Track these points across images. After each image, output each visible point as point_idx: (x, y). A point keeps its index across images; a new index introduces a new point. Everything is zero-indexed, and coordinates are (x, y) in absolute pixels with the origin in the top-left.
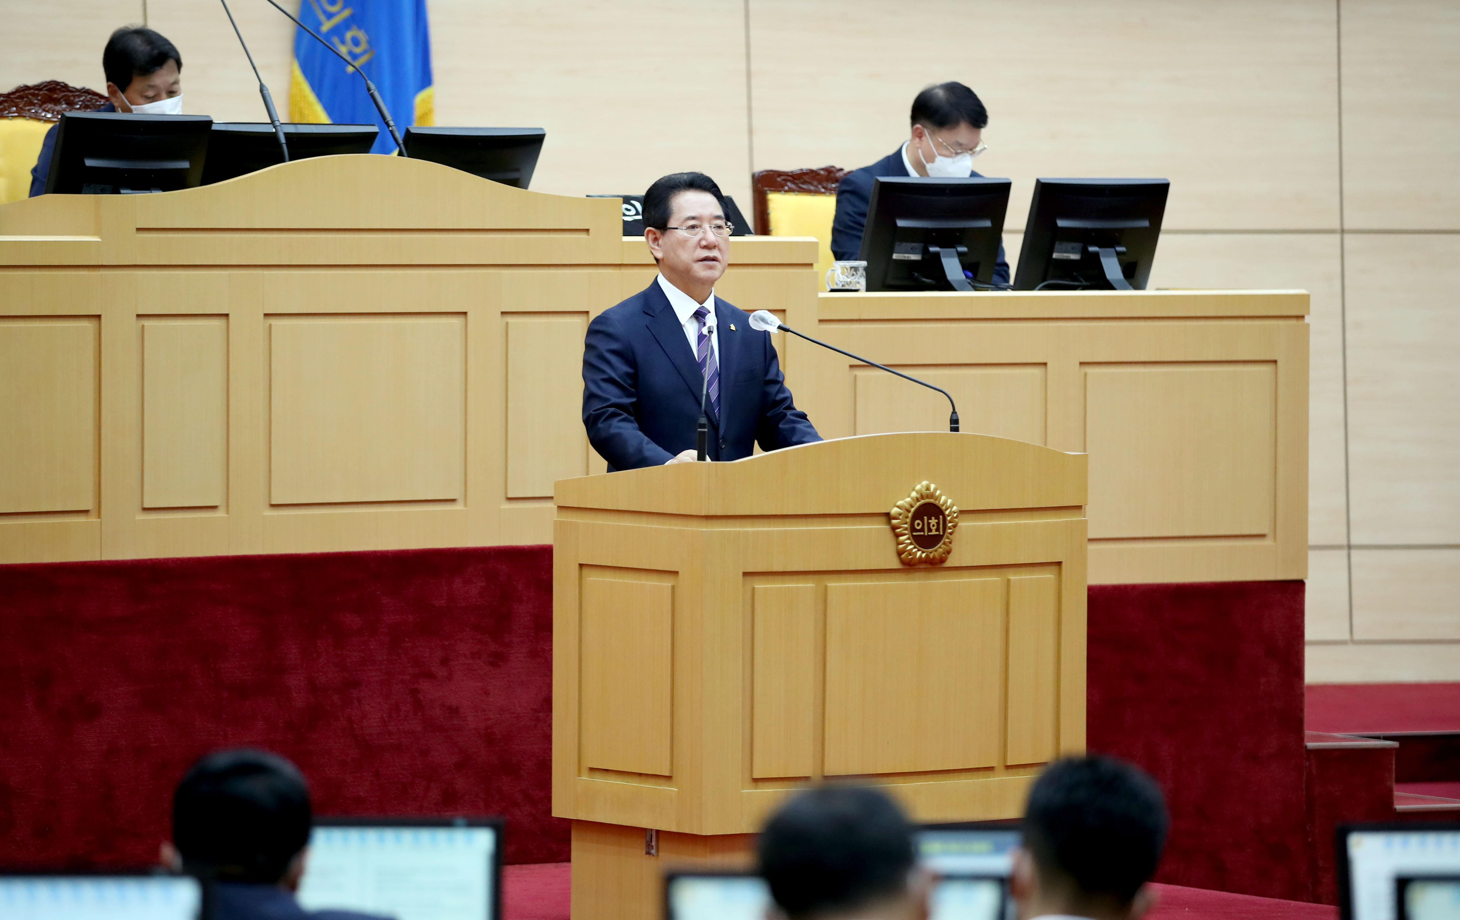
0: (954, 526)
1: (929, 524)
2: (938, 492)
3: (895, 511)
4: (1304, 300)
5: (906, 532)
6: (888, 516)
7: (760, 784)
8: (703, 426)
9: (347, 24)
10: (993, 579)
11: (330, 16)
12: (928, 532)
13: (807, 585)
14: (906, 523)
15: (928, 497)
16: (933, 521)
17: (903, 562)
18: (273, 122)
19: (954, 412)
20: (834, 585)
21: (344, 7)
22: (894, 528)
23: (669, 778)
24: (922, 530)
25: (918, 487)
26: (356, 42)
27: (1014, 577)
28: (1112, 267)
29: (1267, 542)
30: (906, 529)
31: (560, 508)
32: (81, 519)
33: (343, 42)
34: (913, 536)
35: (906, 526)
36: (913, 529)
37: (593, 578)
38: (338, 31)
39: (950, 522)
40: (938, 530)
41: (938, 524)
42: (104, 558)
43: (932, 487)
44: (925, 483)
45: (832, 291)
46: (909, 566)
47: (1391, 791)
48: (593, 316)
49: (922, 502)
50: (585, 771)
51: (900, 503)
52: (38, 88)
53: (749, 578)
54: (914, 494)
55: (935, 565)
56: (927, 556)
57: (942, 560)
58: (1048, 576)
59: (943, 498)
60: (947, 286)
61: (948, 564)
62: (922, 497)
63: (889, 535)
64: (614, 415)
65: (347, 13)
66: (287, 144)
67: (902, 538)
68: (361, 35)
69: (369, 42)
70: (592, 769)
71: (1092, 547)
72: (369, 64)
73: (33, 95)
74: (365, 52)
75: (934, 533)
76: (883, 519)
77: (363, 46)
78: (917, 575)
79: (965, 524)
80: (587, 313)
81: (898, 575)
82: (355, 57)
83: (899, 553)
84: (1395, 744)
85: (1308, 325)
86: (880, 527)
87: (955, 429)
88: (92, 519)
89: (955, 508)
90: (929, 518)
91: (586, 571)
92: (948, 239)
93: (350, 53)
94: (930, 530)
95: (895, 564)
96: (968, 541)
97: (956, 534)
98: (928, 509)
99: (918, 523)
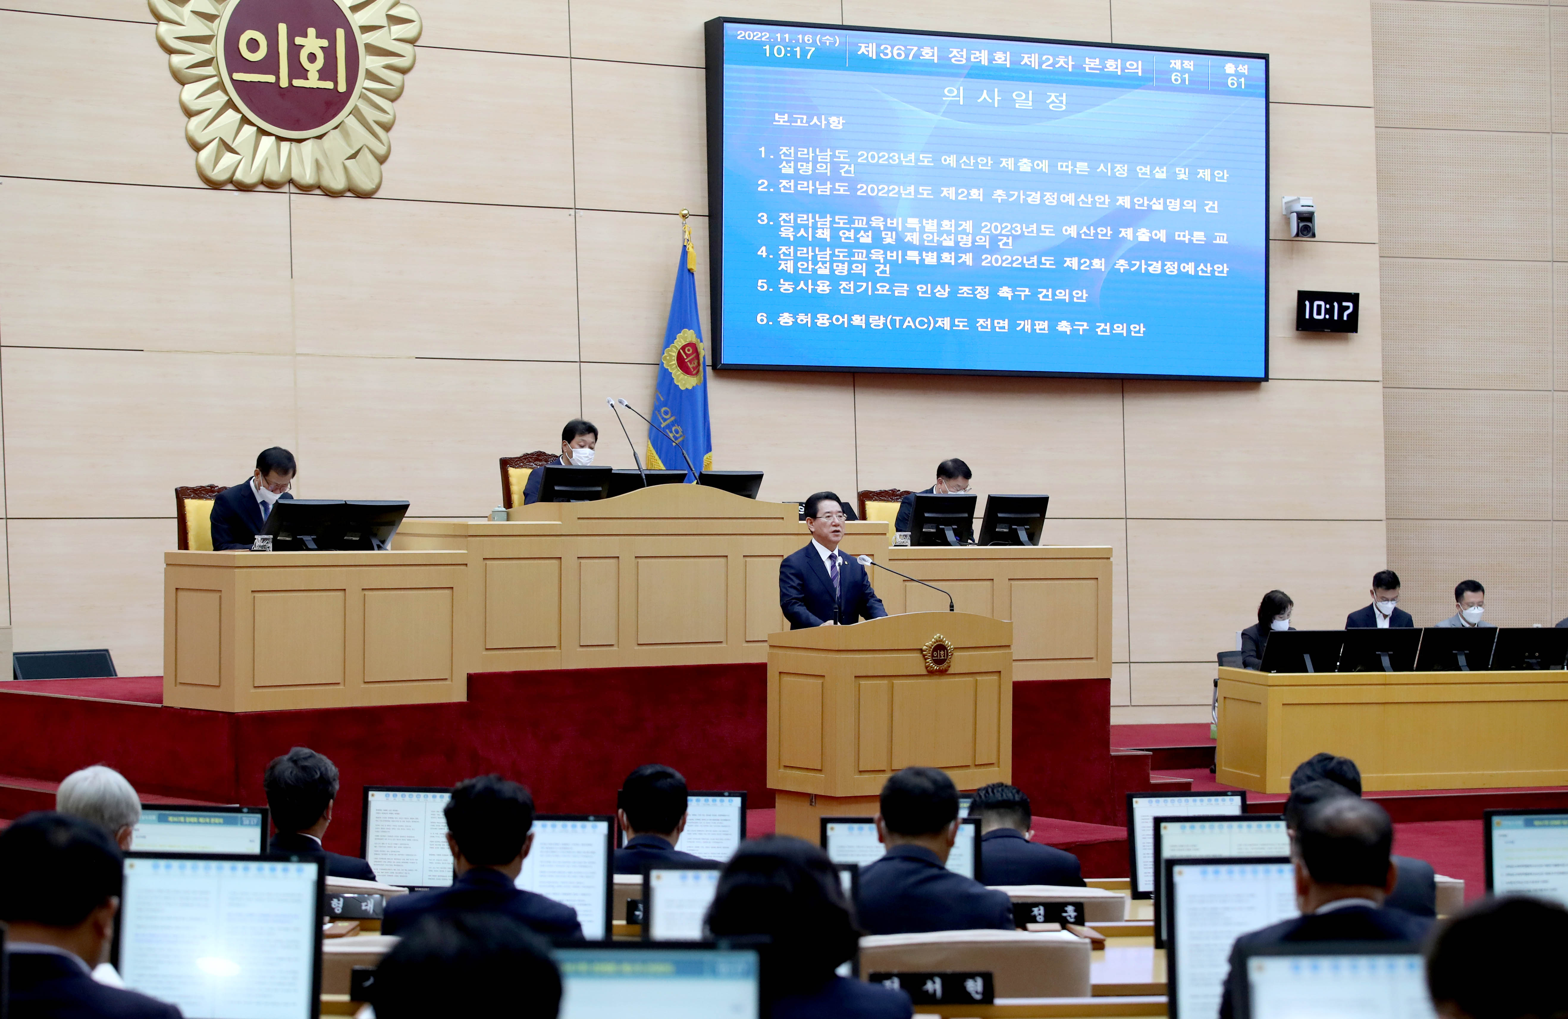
0: (952, 655)
1: (940, 654)
2: (944, 639)
3: (924, 648)
4: (1111, 549)
5: (929, 658)
6: (921, 650)
7: (862, 773)
8: (836, 609)
9: (673, 423)
10: (969, 679)
11: (665, 420)
13: (885, 682)
14: (930, 653)
15: (939, 641)
16: (942, 652)
17: (928, 671)
18: (639, 469)
19: (952, 602)
20: (896, 682)
21: (672, 416)
22: (924, 656)
23: (820, 770)
24: (937, 656)
25: (935, 637)
26: (677, 432)
27: (979, 678)
28: (1023, 535)
29: (1094, 661)
31: (770, 646)
32: (552, 650)
33: (671, 432)
34: (933, 660)
35: (929, 655)
36: (933, 656)
37: (786, 679)
38: (669, 427)
39: (950, 653)
40: (944, 656)
41: (944, 654)
42: (562, 668)
43: (942, 636)
44: (938, 635)
45: (895, 546)
46: (931, 673)
47: (1148, 775)
48: (785, 557)
49: (937, 644)
50: (782, 767)
51: (927, 644)
52: (532, 454)
53: (858, 679)
54: (933, 640)
55: (943, 673)
56: (939, 669)
57: (946, 670)
58: (995, 677)
59: (947, 642)
60: (948, 544)
61: (949, 672)
62: (937, 642)
63: (922, 659)
64: (795, 603)
65: (673, 419)
66: (646, 479)
67: (928, 660)
68: (679, 428)
69: (682, 432)
70: (786, 767)
71: (1015, 663)
72: (683, 441)
73: (530, 457)
74: (681, 436)
75: (942, 658)
76: (919, 651)
77: (680, 433)
78: (935, 677)
79: (957, 654)
80: (783, 556)
81: (926, 677)
82: (676, 438)
83: (927, 667)
84: (1151, 753)
85: (1112, 562)
86: (918, 655)
87: (952, 610)
88: (557, 650)
89: (952, 647)
90: (940, 651)
91: (782, 675)
92: (948, 522)
93: (674, 436)
94: (940, 657)
95: (924, 672)
96: (958, 662)
97: (953, 658)
98: (940, 647)
99: (935, 654)
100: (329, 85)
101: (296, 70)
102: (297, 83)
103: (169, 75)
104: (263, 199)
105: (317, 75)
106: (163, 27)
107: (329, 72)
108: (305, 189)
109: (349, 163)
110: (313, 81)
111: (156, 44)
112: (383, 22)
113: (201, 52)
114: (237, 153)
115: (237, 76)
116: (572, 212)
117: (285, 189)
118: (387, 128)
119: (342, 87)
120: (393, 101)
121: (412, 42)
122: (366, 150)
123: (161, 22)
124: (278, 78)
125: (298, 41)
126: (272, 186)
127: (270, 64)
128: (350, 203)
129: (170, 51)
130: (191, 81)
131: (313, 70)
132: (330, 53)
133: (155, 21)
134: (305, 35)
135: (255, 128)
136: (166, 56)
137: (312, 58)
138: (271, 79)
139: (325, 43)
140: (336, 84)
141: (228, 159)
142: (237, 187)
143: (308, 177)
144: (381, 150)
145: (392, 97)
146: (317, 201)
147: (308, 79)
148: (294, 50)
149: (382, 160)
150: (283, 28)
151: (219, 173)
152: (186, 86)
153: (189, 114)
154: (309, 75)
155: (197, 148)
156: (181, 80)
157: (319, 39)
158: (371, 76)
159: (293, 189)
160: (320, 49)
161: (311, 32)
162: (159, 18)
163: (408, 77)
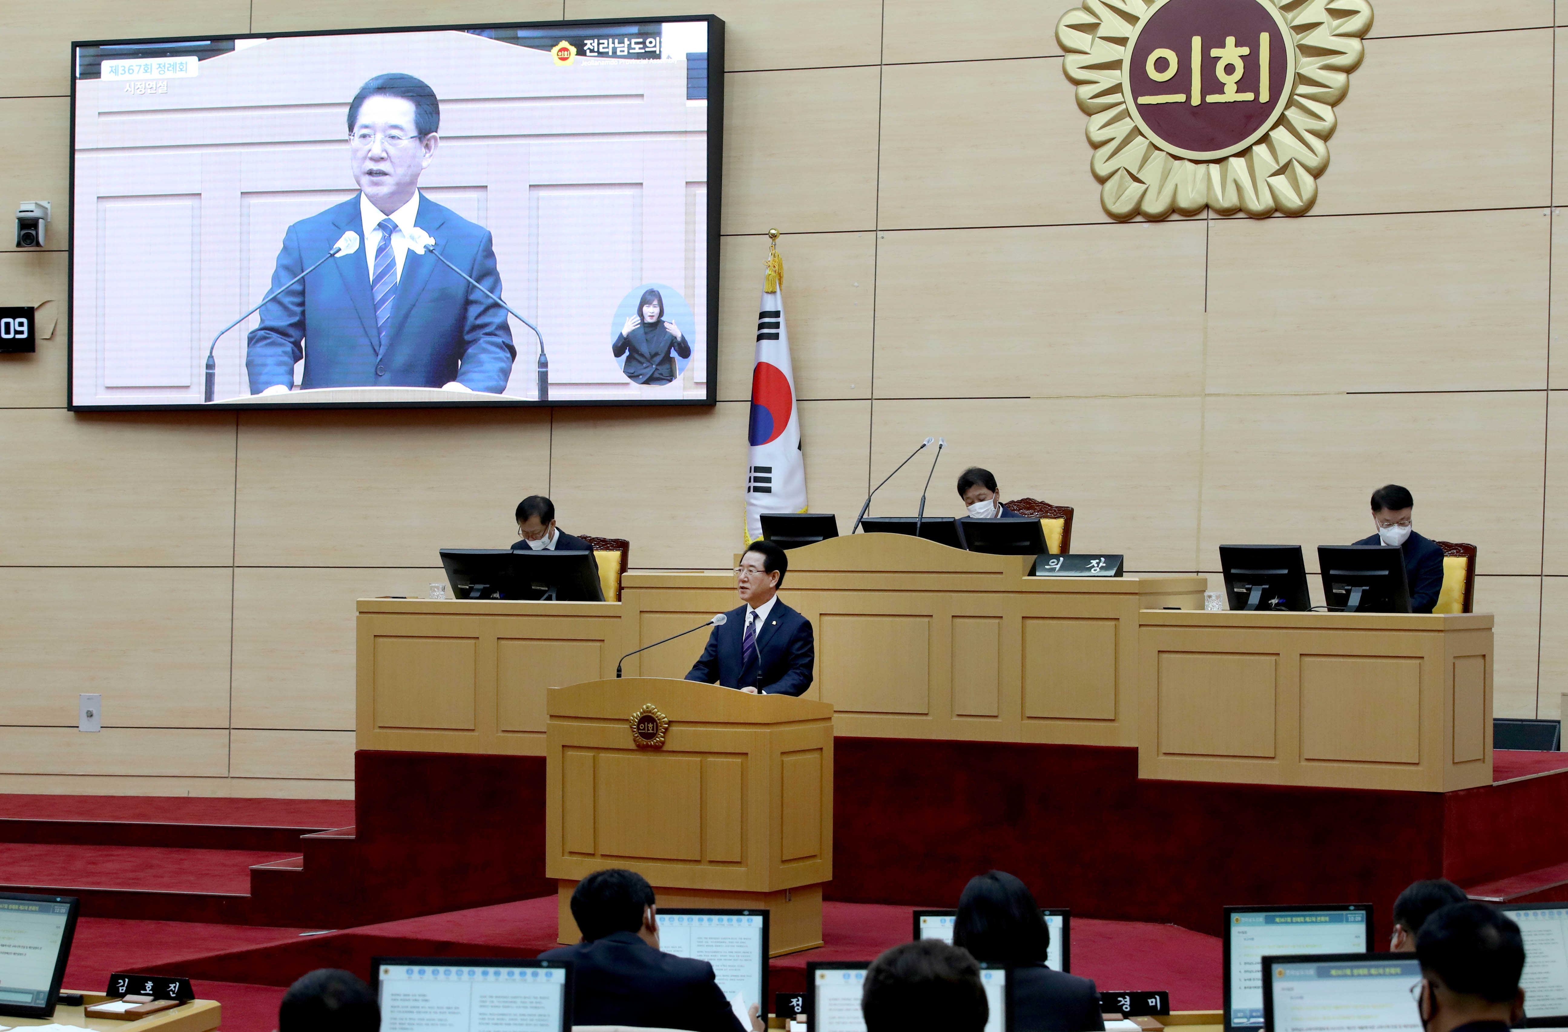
0: (666, 729)
1: (648, 727)
2: (656, 710)
3: (632, 718)
5: (635, 730)
6: (630, 721)
10: (692, 758)
12: (647, 731)
13: (590, 754)
14: (635, 725)
15: (647, 712)
16: (650, 725)
17: (638, 746)
20: (603, 755)
22: (631, 727)
24: (644, 729)
25: (645, 707)
27: (711, 759)
29: (1418, 768)
30: (635, 728)
34: (640, 733)
35: (635, 727)
36: (638, 728)
39: (661, 727)
40: (653, 730)
41: (653, 727)
43: (653, 707)
44: (649, 705)
46: (642, 748)
49: (645, 714)
51: (635, 715)
53: (565, 748)
54: (642, 710)
55: (658, 749)
56: (647, 744)
57: (661, 747)
58: (737, 760)
59: (659, 713)
61: (665, 748)
62: (644, 712)
63: (630, 730)
67: (634, 733)
75: (651, 731)
76: (627, 723)
79: (673, 728)
83: (635, 741)
86: (626, 727)
89: (666, 719)
90: (648, 724)
94: (648, 730)
95: (633, 746)
96: (678, 737)
97: (669, 733)
98: (647, 719)
99: (642, 726)
100: (1249, 96)
101: (1212, 85)
102: (1210, 99)
103: (1076, 107)
104: (1176, 228)
105: (1235, 87)
106: (1071, 58)
107: (1248, 82)
108: (1227, 213)
109: (1273, 180)
110: (1231, 94)
111: (1063, 77)
112: (1324, 17)
113: (1107, 79)
114: (1143, 183)
115: (1142, 100)
116: (1548, 211)
117: (1204, 215)
118: (1325, 136)
119: (1264, 97)
120: (1333, 105)
121: (1361, 35)
122: (1295, 163)
123: (1067, 54)
124: (1189, 97)
125: (1214, 53)
126: (1189, 214)
127: (1181, 82)
128: (1278, 224)
129: (1077, 83)
130: (1095, 111)
131: (1230, 82)
132: (1251, 62)
133: (1062, 53)
134: (1222, 45)
135: (1165, 153)
136: (1072, 88)
137: (1230, 69)
138: (1181, 98)
139: (1245, 51)
140: (1257, 95)
141: (1135, 189)
142: (1146, 219)
143: (1229, 200)
144: (1313, 162)
145: (1332, 100)
146: (1240, 226)
147: (1225, 93)
148: (1209, 64)
149: (1317, 173)
150: (1197, 42)
151: (1123, 207)
152: (1092, 116)
153: (1096, 146)
154: (1226, 89)
155: (1102, 180)
156: (1088, 111)
157: (1239, 48)
158: (1302, 79)
159: (1212, 215)
160: (1239, 58)
161: (1230, 41)
162: (1068, 50)
163: (1352, 76)
